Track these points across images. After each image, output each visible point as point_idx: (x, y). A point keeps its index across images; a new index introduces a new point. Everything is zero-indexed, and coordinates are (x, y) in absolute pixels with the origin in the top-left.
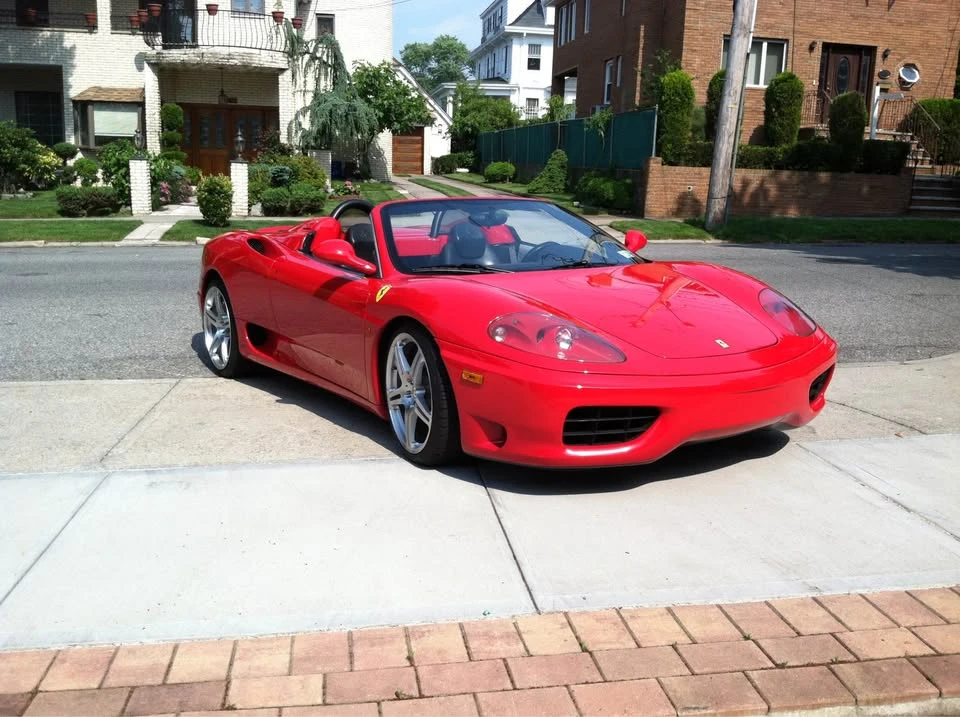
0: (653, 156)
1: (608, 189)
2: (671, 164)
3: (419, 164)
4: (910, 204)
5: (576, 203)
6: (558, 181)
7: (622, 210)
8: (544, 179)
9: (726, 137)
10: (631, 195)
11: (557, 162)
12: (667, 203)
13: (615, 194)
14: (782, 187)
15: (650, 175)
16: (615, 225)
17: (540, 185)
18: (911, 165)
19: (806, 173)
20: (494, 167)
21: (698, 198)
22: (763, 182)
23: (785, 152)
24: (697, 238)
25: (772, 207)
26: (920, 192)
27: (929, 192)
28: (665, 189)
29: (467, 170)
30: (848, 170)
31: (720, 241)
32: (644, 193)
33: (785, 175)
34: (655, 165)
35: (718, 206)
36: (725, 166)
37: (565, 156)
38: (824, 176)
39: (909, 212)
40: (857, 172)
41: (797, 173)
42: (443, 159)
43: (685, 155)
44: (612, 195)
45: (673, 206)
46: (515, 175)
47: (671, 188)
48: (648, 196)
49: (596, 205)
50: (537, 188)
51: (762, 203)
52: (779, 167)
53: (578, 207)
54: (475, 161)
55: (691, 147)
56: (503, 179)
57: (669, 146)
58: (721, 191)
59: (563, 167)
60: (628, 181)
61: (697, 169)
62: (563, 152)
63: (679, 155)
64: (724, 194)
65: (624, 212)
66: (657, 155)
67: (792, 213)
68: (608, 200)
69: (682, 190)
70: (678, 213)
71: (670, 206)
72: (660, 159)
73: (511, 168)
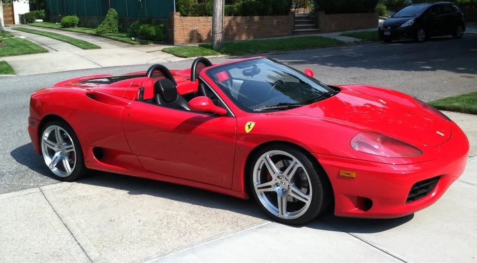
0: (175, 12)
1: (152, 30)
2: (184, 16)
3: (11, 19)
4: (294, 29)
5: (133, 38)
6: (114, 26)
7: (160, 41)
8: (105, 25)
9: (219, 2)
10: (164, 33)
11: (112, 15)
12: (185, 36)
13: (156, 32)
14: (238, 25)
15: (175, 22)
16: (166, 50)
17: (104, 29)
18: (293, 10)
19: (248, 17)
20: (67, 19)
21: (199, 32)
22: (230, 22)
23: (238, 6)
24: (213, 55)
25: (234, 35)
26: (298, 23)
27: (301, 23)
28: (183, 29)
29: (42, 20)
30: (266, 15)
31: (224, 56)
32: (172, 32)
33: (239, 19)
34: (177, 16)
35: (219, 37)
36: (220, 16)
37: (116, 12)
38: (256, 18)
39: (294, 33)
40: (270, 15)
41: (244, 17)
42: (26, 15)
43: (191, 10)
44: (154, 34)
45: (188, 38)
46: (79, 23)
47: (186, 28)
48: (175, 33)
49: (146, 39)
50: (103, 31)
51: (231, 33)
52: (236, 15)
53: (135, 40)
54: (46, 15)
55: (193, 6)
56: (73, 25)
57: (183, 6)
58: (219, 29)
59: (115, 18)
60: (162, 25)
61: (197, 18)
62: (115, 10)
63: (188, 11)
64: (220, 31)
65: (162, 42)
66: (177, 11)
67: (244, 38)
68: (153, 36)
69: (192, 29)
70: (191, 41)
71: (186, 38)
72: (179, 13)
73: (76, 19)
